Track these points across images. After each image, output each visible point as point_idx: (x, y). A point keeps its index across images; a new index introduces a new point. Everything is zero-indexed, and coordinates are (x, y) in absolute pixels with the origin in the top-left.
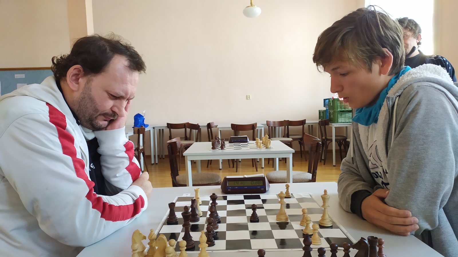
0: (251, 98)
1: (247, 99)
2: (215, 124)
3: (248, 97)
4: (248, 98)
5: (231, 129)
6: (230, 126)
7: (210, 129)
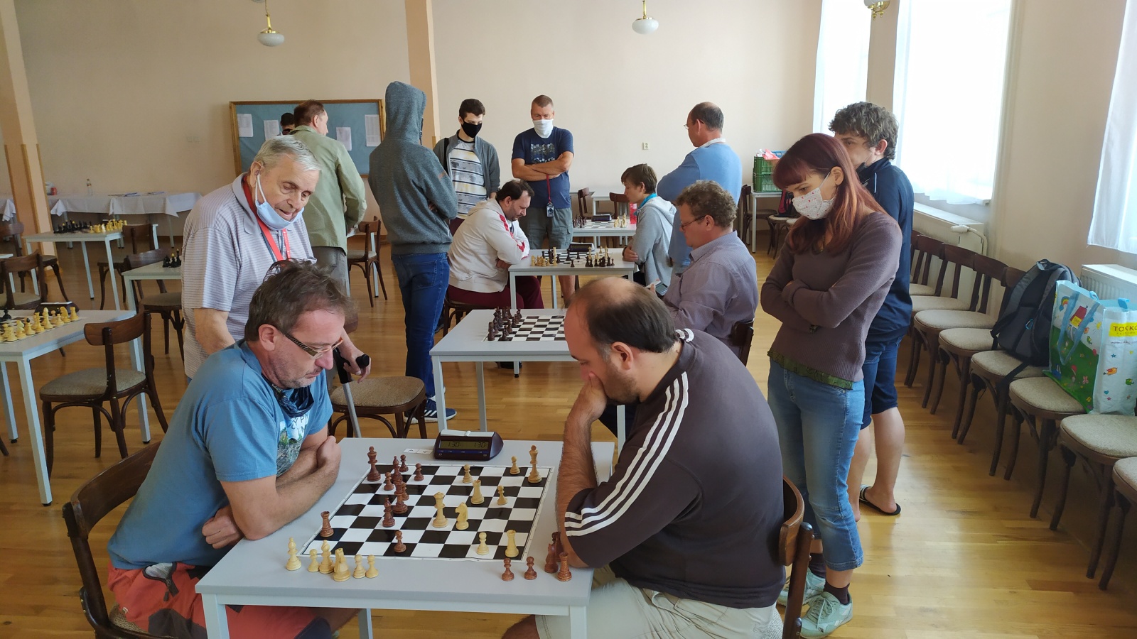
0: (649, 148)
1: (643, 149)
2: (591, 191)
3: (645, 145)
4: (645, 148)
5: (609, 199)
6: (609, 195)
7: (582, 199)
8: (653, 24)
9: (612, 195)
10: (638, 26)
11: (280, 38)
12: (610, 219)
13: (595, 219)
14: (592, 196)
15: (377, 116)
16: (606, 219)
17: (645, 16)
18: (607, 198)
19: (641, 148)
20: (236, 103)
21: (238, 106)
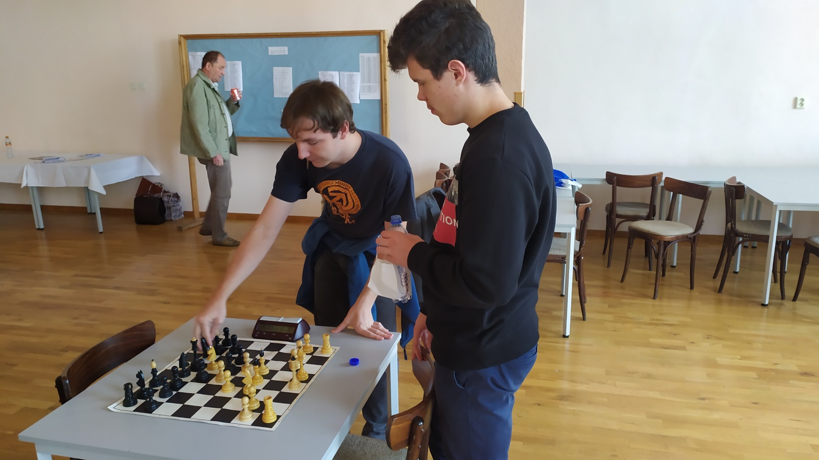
3: (799, 102)
4: (798, 106)
20: (187, 37)
21: (190, 41)
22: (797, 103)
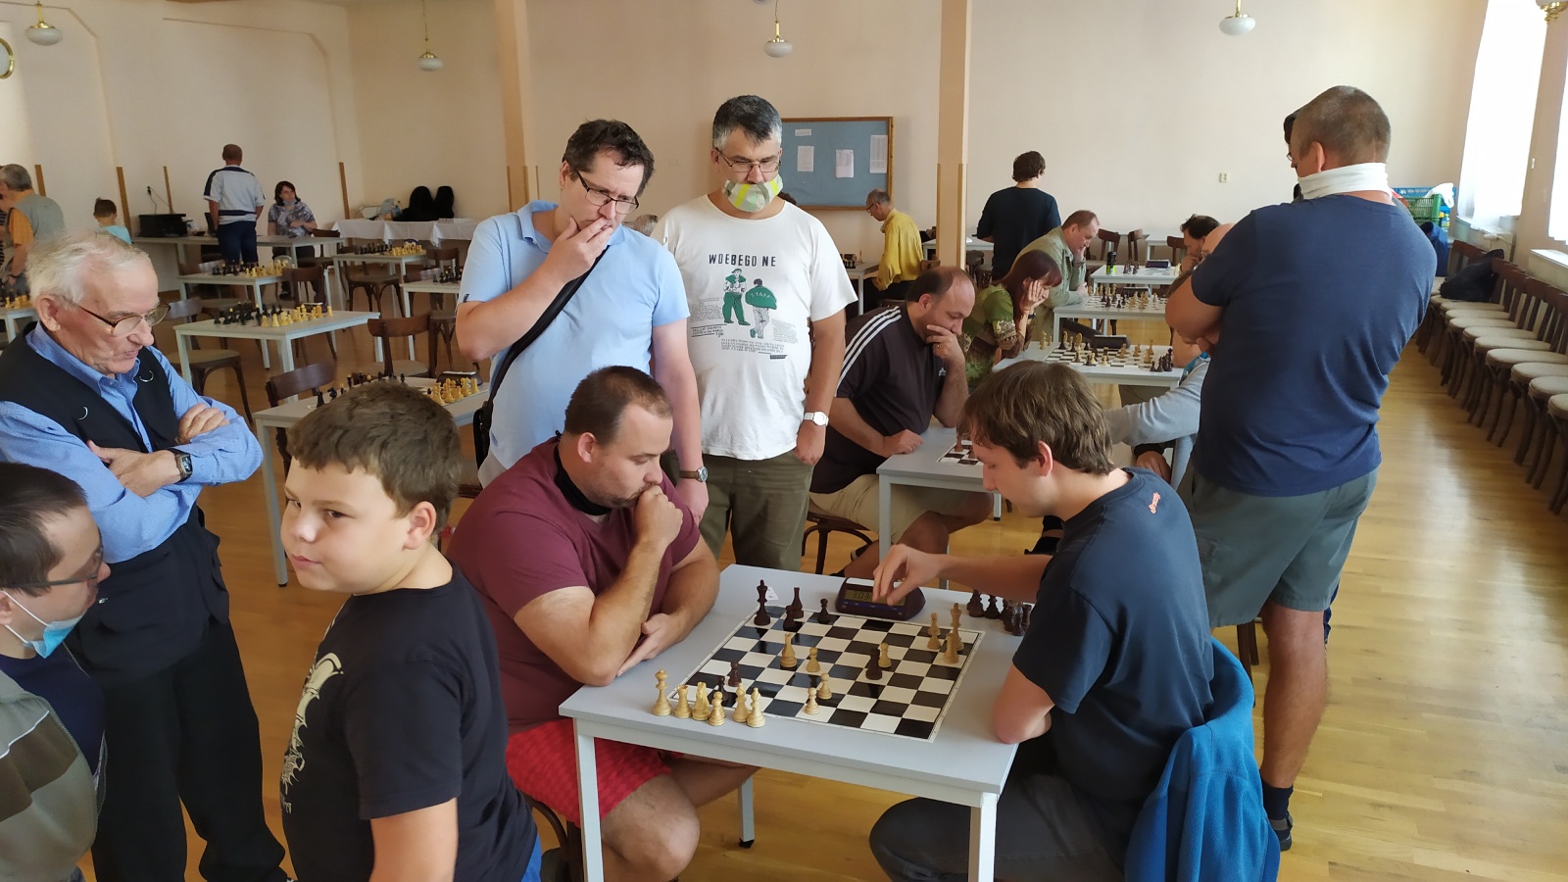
1: (1220, 181)
2: (1144, 233)
3: (1223, 176)
4: (1223, 180)
6: (1166, 239)
7: (1132, 243)
8: (1248, 23)
9: (1169, 238)
10: (1228, 26)
11: (787, 48)
12: (1169, 265)
13: (1150, 265)
14: (1148, 239)
15: (885, 137)
16: (1164, 265)
17: (1237, 12)
18: (1163, 242)
19: (1218, 180)
22: (1222, 178)
